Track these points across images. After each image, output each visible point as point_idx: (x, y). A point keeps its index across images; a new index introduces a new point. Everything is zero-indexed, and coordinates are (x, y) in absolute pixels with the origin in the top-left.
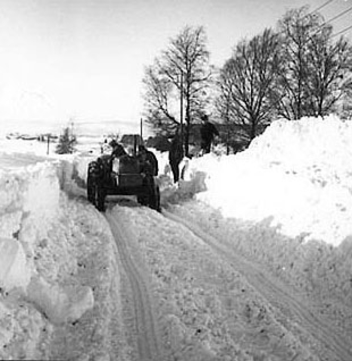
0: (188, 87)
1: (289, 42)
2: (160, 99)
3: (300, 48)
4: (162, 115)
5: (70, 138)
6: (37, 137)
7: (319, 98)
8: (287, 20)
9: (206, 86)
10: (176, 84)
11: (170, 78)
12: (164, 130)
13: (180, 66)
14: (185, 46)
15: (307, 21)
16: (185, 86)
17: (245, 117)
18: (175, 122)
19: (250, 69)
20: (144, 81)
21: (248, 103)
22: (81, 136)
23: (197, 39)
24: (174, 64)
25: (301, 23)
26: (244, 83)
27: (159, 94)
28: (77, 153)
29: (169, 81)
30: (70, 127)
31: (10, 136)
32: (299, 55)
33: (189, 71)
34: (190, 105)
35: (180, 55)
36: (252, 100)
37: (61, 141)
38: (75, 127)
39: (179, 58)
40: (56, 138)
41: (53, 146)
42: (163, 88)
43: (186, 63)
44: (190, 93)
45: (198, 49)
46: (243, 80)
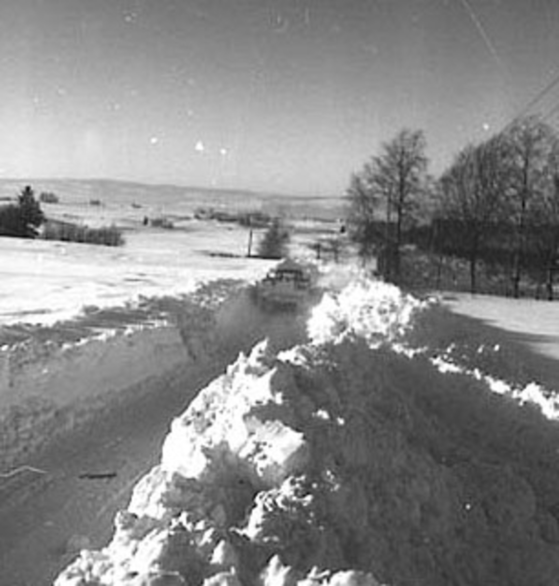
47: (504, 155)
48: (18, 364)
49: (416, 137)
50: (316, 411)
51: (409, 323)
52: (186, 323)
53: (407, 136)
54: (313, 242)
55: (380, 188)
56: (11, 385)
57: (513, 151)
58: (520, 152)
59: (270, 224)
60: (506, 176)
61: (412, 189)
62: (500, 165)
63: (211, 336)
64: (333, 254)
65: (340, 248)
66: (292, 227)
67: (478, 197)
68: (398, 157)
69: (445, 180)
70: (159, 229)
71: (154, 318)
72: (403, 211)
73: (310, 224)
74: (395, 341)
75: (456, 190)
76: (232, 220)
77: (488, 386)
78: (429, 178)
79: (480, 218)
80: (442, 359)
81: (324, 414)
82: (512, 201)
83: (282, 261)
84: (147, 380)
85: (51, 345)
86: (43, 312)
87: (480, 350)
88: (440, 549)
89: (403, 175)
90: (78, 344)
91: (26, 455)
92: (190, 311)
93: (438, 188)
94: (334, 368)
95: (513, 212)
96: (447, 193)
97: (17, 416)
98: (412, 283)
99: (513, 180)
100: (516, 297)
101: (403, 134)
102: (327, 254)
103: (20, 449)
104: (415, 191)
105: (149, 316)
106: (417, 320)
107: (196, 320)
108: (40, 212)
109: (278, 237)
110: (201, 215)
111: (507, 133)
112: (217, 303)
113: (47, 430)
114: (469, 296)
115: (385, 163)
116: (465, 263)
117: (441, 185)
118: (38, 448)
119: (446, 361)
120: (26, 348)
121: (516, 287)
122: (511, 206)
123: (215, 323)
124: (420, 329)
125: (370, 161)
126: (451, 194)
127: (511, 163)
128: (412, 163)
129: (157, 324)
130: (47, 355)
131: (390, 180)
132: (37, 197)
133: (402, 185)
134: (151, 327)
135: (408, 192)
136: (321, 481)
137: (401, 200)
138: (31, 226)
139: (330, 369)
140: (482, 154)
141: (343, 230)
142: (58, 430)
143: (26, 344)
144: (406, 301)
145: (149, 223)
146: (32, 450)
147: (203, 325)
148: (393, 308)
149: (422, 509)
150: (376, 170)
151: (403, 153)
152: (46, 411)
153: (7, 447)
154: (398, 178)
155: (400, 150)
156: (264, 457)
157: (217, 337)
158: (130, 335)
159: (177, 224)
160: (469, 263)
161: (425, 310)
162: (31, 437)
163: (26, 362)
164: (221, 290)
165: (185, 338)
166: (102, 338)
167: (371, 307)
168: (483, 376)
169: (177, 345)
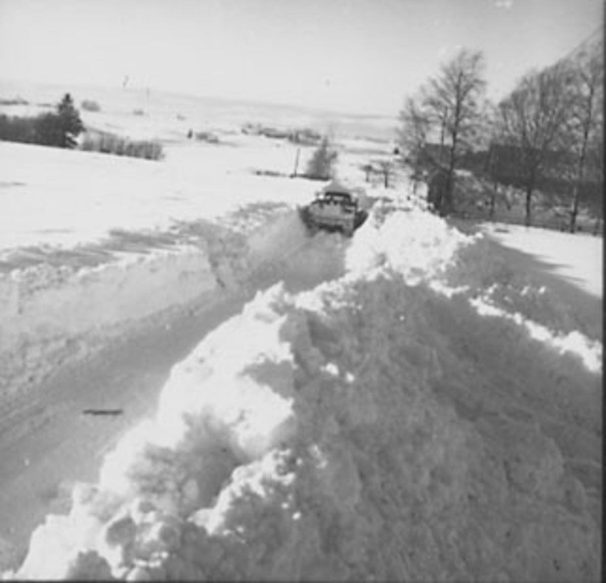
47: (569, 81)
48: (29, 290)
49: (476, 58)
50: (325, 364)
51: (452, 259)
52: (218, 248)
53: (467, 57)
54: (366, 163)
55: (434, 111)
56: (20, 311)
57: (579, 77)
58: (585, 79)
59: (319, 142)
60: (569, 103)
61: (468, 114)
62: (565, 92)
63: (243, 262)
64: (383, 176)
65: (391, 170)
66: (342, 146)
67: (537, 124)
68: (456, 80)
69: (503, 105)
70: (203, 143)
71: (181, 243)
72: (459, 136)
73: (362, 144)
74: (435, 278)
75: (516, 117)
76: (280, 136)
77: (528, 332)
78: (487, 102)
79: (539, 147)
80: (482, 300)
81: (332, 369)
82: (574, 131)
83: (328, 183)
84: (170, 308)
85: (66, 271)
86: (66, 231)
87: (524, 292)
88: (442, 526)
89: (459, 99)
90: (95, 270)
91: (31, 385)
92: (223, 235)
93: (497, 114)
94: (358, 311)
95: (575, 142)
96: (505, 119)
97: (26, 344)
98: (464, 212)
99: (576, 109)
100: (572, 232)
101: (463, 54)
102: (377, 177)
103: (26, 378)
104: (472, 115)
105: (177, 241)
106: (460, 257)
107: (229, 246)
108: (79, 121)
109: (327, 156)
110: (249, 130)
111: (573, 58)
112: (252, 228)
113: (56, 360)
114: (522, 229)
115: (441, 85)
116: (520, 194)
117: (499, 110)
118: (46, 377)
119: (486, 303)
120: (38, 273)
121: (573, 221)
122: (573, 136)
123: (248, 248)
124: (463, 265)
125: (426, 83)
126: (509, 122)
127: (575, 92)
128: (469, 87)
129: (184, 249)
130: (61, 280)
131: (446, 104)
132: (77, 105)
133: (458, 109)
134: (176, 253)
135: (463, 117)
136: (307, 455)
137: (457, 124)
138: (69, 135)
139: (354, 312)
140: (546, 79)
141: (396, 152)
142: (67, 361)
143: (39, 269)
144: (451, 235)
145: (194, 136)
146: (38, 380)
147: (235, 250)
148: (438, 242)
149: (433, 474)
150: (432, 93)
151: (461, 74)
152: (57, 338)
153: (11, 377)
154: (454, 101)
155: (458, 72)
156: (247, 427)
157: (249, 264)
158: (152, 262)
159: (222, 138)
160: (525, 194)
161: (470, 245)
162: (39, 366)
163: (38, 288)
164: (258, 213)
165: (215, 265)
166: (122, 264)
167: (413, 240)
168: (523, 320)
169: (205, 271)
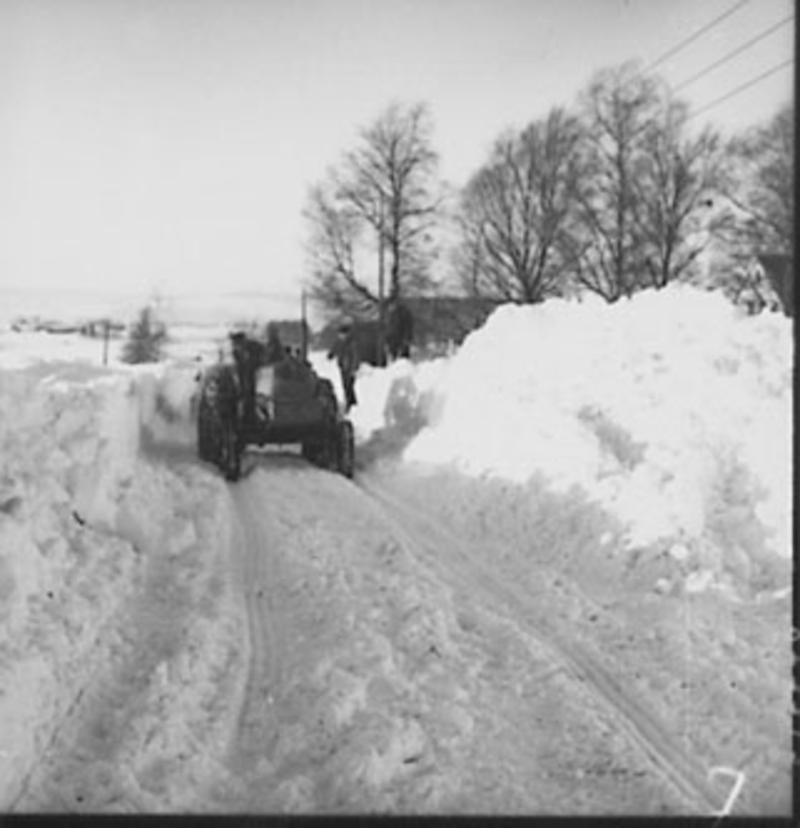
0: (396, 226)
1: (600, 134)
2: (339, 250)
3: (621, 147)
4: (343, 283)
5: (153, 330)
6: (79, 326)
7: (665, 248)
8: (596, 89)
9: (433, 224)
10: (370, 219)
11: (358, 209)
12: (345, 313)
13: (378, 181)
14: (390, 141)
15: (636, 92)
16: (389, 223)
17: (513, 286)
18: (369, 297)
19: (521, 189)
20: (306, 214)
21: (517, 258)
22: (176, 324)
23: (415, 127)
24: (367, 178)
25: (622, 96)
26: (509, 218)
27: (337, 240)
28: (169, 362)
29: (358, 214)
30: (153, 305)
31: (19, 325)
32: (619, 162)
33: (397, 193)
34: (401, 261)
35: (380, 160)
36: (527, 252)
37: (135, 336)
38: (164, 304)
39: (377, 166)
40: (121, 328)
41: (117, 347)
42: (343, 228)
43: (392, 178)
44: (400, 237)
45: (415, 148)
46: (507, 211)
49: (416, 115)
53: (401, 114)
61: (411, 209)
68: (387, 151)
89: (397, 185)
110: (22, 327)
115: (363, 162)
128: (412, 161)
133: (397, 201)
135: (406, 214)
151: (395, 142)
155: (389, 139)
